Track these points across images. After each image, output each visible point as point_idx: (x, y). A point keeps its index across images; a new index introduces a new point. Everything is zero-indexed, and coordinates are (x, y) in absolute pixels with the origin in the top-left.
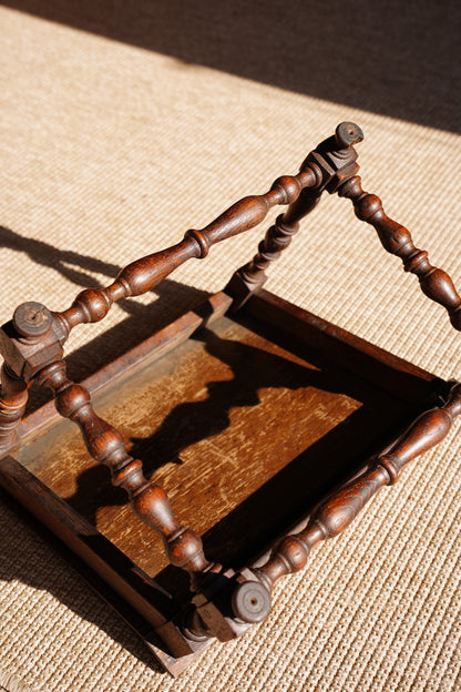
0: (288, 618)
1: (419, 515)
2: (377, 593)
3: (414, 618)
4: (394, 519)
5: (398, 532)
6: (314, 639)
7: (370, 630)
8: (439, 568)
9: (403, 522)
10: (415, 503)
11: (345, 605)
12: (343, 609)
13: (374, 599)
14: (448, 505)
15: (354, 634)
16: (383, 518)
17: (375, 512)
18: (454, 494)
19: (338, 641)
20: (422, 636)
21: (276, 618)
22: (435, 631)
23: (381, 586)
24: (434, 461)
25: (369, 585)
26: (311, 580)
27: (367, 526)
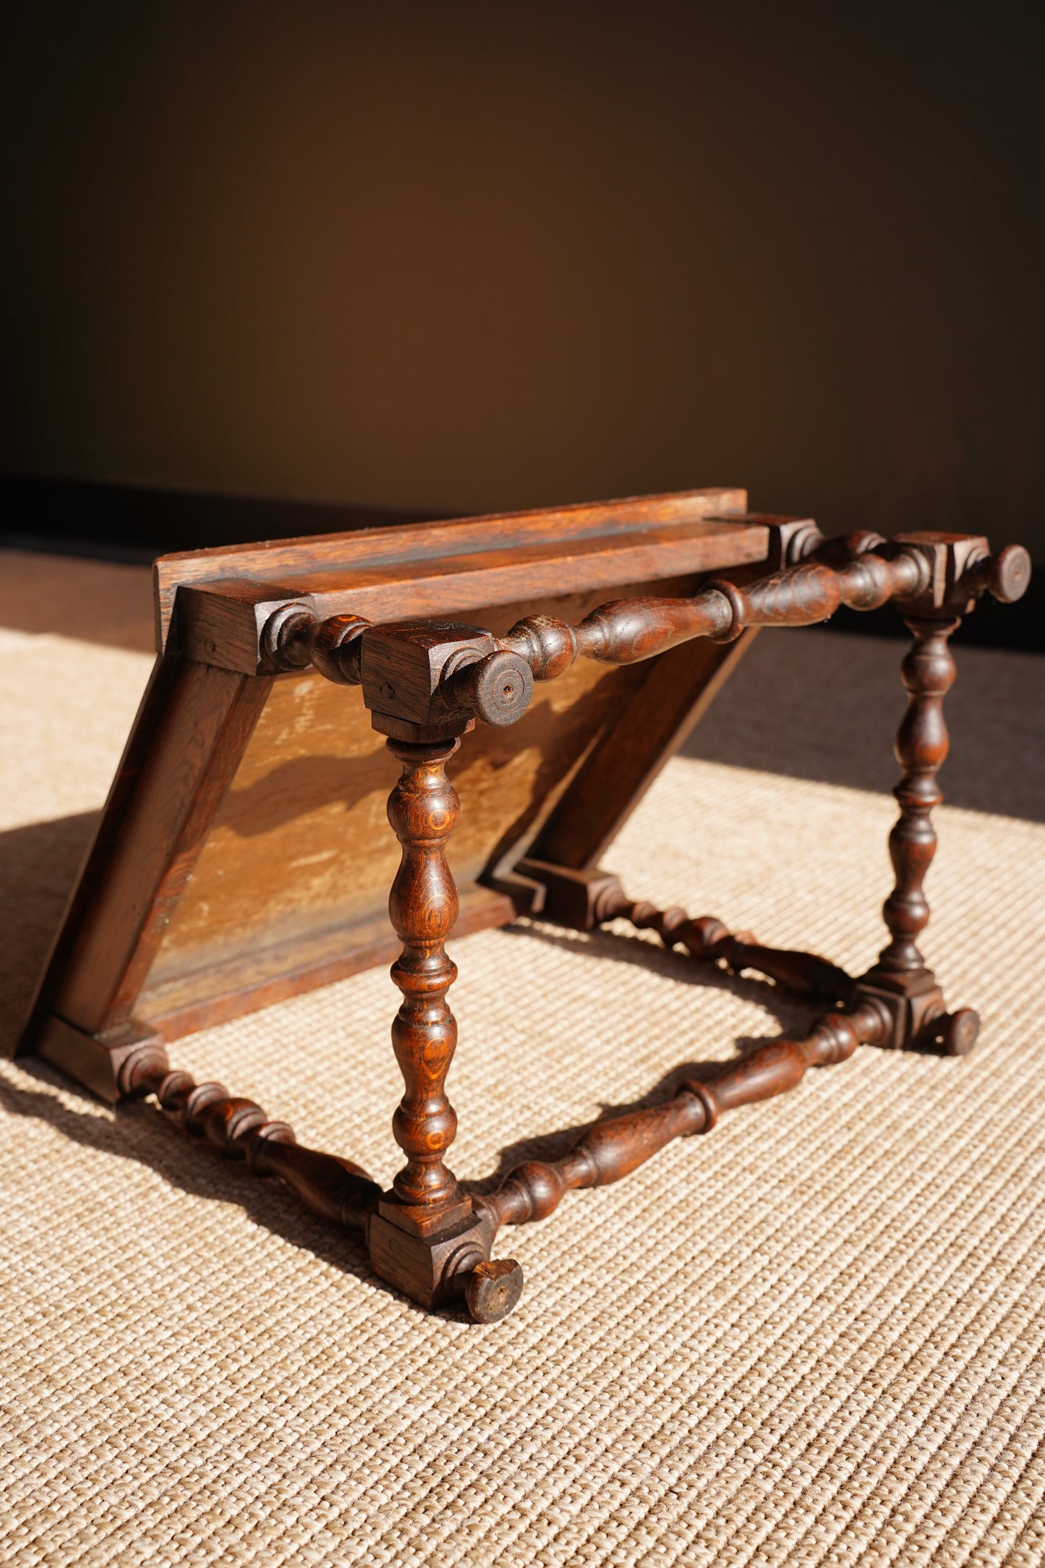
0: (481, 1498)
1: (842, 1328)
2: (719, 1464)
3: (810, 1520)
4: (779, 1332)
5: (788, 1355)
6: (540, 1544)
7: (691, 1536)
8: (882, 1426)
9: (801, 1339)
10: (832, 1308)
11: (635, 1482)
12: (627, 1491)
13: (710, 1475)
14: (912, 1315)
15: (649, 1542)
16: (753, 1329)
17: (734, 1318)
18: (928, 1298)
19: (603, 1553)
20: (827, 1557)
21: (450, 1497)
22: (861, 1547)
23: (731, 1452)
24: (885, 1238)
25: (702, 1448)
26: (555, 1428)
27: (712, 1340)
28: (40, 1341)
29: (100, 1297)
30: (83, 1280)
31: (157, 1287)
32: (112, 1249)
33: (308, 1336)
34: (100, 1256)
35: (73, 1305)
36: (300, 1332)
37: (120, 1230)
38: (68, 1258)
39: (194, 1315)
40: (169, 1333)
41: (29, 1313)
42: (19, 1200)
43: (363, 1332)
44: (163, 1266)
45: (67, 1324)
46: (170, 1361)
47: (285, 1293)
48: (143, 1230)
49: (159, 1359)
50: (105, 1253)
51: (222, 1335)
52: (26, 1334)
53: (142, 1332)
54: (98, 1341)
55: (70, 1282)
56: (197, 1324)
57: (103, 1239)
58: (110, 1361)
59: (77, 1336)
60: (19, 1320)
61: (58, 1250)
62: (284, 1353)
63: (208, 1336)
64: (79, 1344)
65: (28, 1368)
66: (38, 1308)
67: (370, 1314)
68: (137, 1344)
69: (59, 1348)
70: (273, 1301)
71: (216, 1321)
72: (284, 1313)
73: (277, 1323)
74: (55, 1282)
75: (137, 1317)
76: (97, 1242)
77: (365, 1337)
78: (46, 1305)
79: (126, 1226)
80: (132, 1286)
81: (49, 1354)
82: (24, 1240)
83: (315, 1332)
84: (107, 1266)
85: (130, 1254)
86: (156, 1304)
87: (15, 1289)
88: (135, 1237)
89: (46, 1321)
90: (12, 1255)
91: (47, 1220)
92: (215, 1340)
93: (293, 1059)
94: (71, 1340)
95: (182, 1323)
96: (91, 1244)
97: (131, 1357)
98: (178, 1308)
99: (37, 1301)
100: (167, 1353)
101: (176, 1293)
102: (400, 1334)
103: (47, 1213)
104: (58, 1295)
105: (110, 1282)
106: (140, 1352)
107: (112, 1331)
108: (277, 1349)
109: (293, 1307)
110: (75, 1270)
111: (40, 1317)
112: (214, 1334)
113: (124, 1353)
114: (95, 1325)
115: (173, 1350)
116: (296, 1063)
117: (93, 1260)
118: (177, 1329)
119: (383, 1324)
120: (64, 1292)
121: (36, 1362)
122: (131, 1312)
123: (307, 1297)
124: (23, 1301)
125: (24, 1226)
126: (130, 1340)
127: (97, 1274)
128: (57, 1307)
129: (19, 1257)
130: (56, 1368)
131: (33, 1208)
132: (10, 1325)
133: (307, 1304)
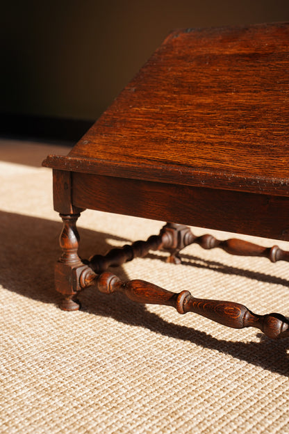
28: (82, 416)
29: (105, 399)
30: (96, 392)
31: (129, 396)
32: (107, 380)
33: (199, 421)
34: (102, 383)
35: (93, 402)
36: (195, 419)
37: (108, 373)
38: (88, 383)
39: (147, 409)
40: (137, 416)
41: (75, 404)
42: (64, 360)
43: (223, 421)
44: (129, 388)
45: (92, 410)
46: (139, 427)
47: (185, 402)
48: (119, 374)
49: (134, 426)
50: (104, 382)
51: (161, 418)
52: (75, 413)
53: (125, 414)
54: (107, 417)
55: (91, 393)
56: (149, 413)
57: (102, 377)
58: (114, 426)
59: (97, 414)
60: (71, 407)
61: (84, 380)
62: (190, 428)
63: (154, 418)
64: (99, 418)
65: (78, 427)
66: (79, 403)
67: (225, 413)
68: (124, 419)
69: (90, 419)
70: (180, 405)
71: (157, 412)
72: (186, 411)
73: (184, 414)
74: (84, 392)
75: (122, 408)
76: (99, 378)
77: (225, 423)
78: (82, 401)
79: (111, 372)
80: (118, 396)
81: (86, 422)
82: (68, 375)
83: (202, 419)
84: (106, 388)
85: (115, 383)
86: (130, 403)
87: (68, 395)
88: (115, 376)
89: (83, 408)
90: (64, 381)
91: (77, 368)
92: (157, 420)
93: (169, 312)
94: (95, 416)
95: (142, 412)
96: (97, 378)
97: (122, 425)
98: (139, 406)
99: (78, 400)
100: (138, 424)
101: (136, 400)
102: (241, 423)
103: (77, 366)
104: (86, 398)
105: (108, 394)
106: (125, 423)
107: (112, 414)
108: (186, 425)
109: (189, 408)
110: (92, 388)
111: (80, 406)
112: (157, 417)
113: (119, 422)
114: (104, 410)
115: (140, 423)
116: (170, 314)
117: (99, 384)
118: (140, 414)
119: (232, 418)
120: (89, 397)
121: (81, 425)
122: (119, 406)
123: (195, 405)
124: (72, 400)
125: (68, 370)
126: (121, 417)
127: (101, 390)
128: (87, 402)
129: (67, 382)
130: (90, 427)
131: (70, 363)
132: (68, 409)
133: (196, 407)
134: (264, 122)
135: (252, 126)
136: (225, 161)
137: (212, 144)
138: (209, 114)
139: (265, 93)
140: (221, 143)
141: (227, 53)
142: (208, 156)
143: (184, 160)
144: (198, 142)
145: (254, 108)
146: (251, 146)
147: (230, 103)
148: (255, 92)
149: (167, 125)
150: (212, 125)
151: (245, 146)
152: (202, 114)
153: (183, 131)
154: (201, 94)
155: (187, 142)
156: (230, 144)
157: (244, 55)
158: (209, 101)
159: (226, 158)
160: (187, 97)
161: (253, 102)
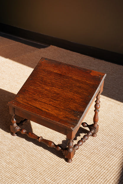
134: (60, 100)
135: (57, 100)
136: (49, 110)
137: (47, 104)
138: (48, 93)
139: (61, 89)
140: (49, 104)
141: (54, 72)
142: (46, 108)
143: (41, 108)
144: (45, 103)
145: (58, 94)
146: (56, 107)
147: (53, 91)
148: (59, 88)
149: (38, 95)
150: (48, 98)
151: (54, 106)
152: (46, 93)
153: (41, 98)
154: (47, 85)
155: (42, 102)
156: (51, 105)
157: (58, 74)
158: (49, 89)
159: (50, 110)
160: (43, 85)
161: (58, 92)
